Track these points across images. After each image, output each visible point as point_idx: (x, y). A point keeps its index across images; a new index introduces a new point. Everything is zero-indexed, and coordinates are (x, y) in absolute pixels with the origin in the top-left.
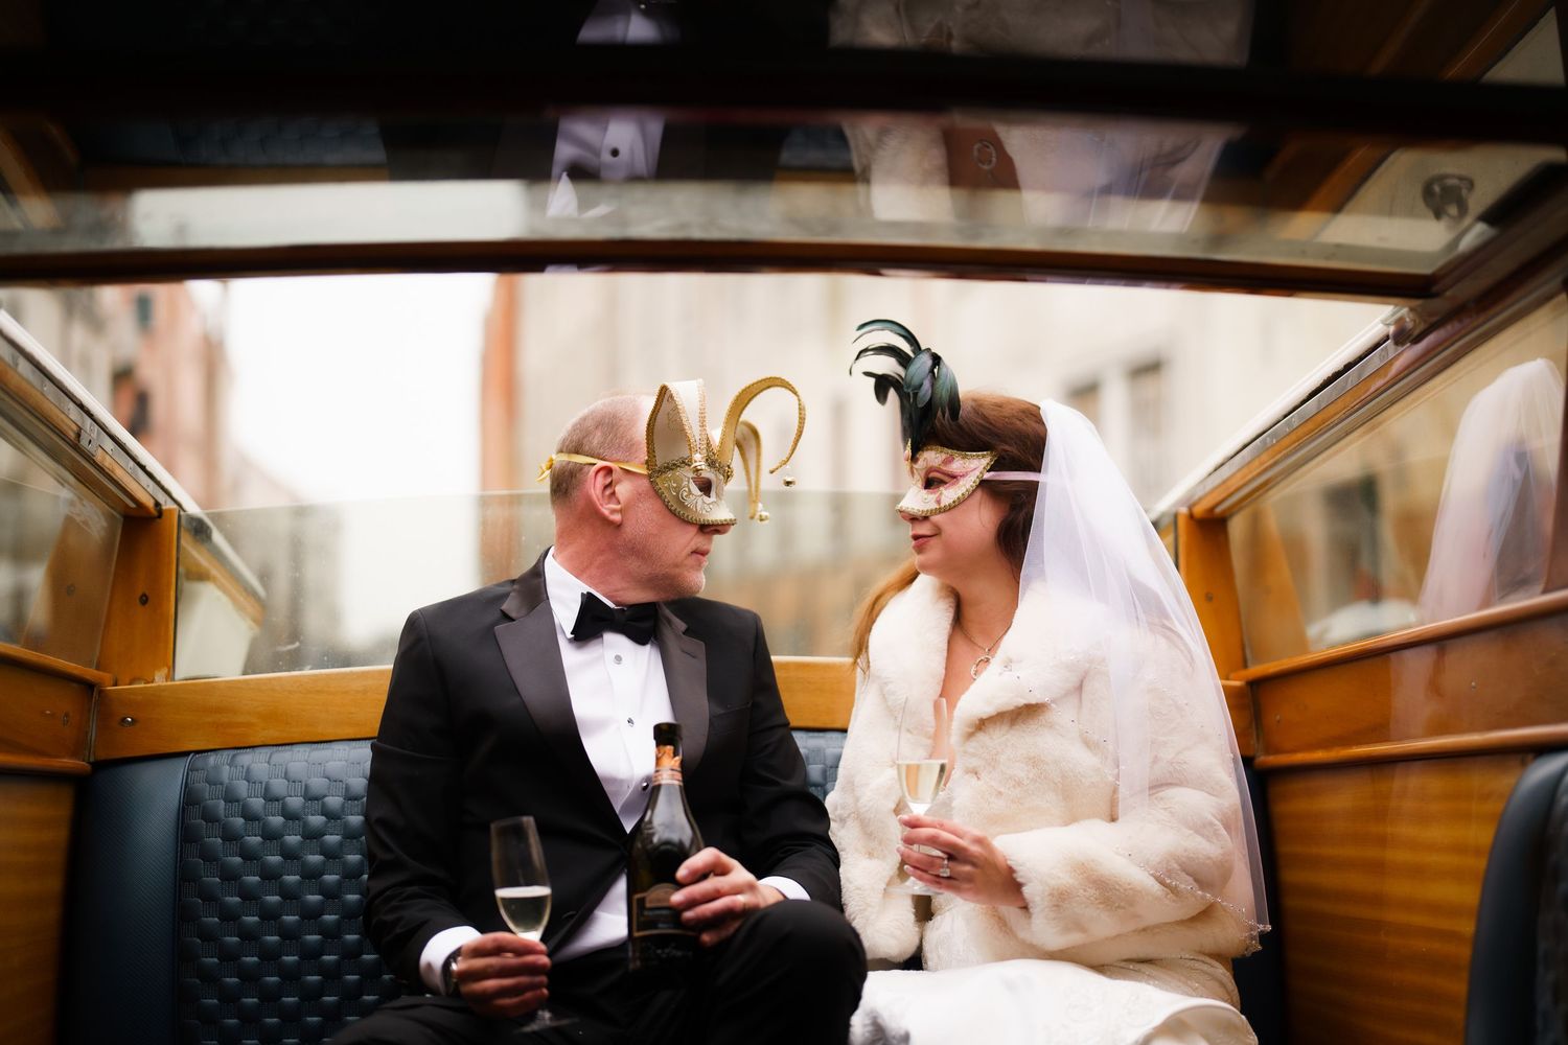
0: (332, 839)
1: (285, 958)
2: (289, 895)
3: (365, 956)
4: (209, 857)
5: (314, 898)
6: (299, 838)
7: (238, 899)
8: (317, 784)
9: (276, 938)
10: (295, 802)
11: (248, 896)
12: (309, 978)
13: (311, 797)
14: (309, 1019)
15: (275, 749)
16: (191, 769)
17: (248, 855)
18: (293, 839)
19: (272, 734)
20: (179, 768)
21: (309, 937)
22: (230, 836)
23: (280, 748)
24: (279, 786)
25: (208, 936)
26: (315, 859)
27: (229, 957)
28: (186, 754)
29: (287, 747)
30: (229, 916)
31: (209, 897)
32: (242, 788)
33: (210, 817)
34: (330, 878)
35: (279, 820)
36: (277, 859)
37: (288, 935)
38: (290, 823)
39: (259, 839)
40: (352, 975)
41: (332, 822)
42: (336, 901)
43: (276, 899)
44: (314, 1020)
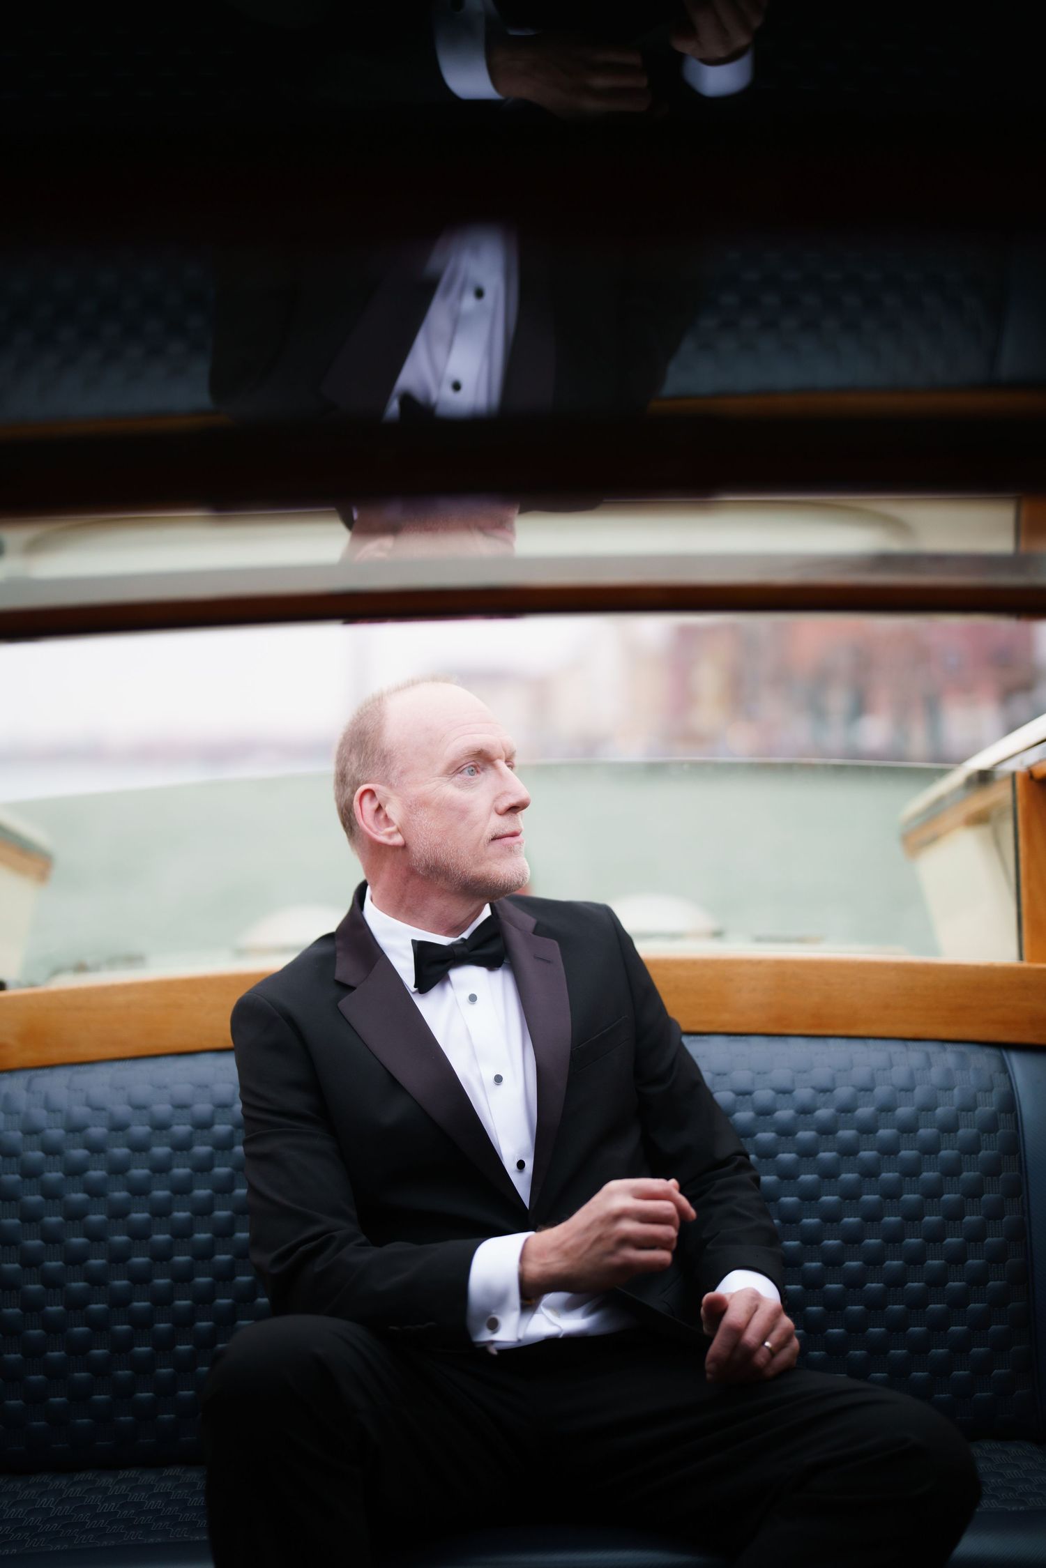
0: (96, 1174)
1: (49, 1308)
2: (52, 1238)
3: (136, 1304)
5: (78, 1241)
6: (60, 1175)
8: (80, 1112)
9: (38, 1287)
10: (56, 1134)
12: (76, 1329)
13: (75, 1129)
14: (76, 1375)
15: (33, 1073)
18: (54, 1176)
19: (30, 1056)
21: (74, 1285)
23: (40, 1072)
24: (40, 1116)
26: (79, 1197)
29: (47, 1071)
34: (96, 1218)
35: (38, 1155)
36: (37, 1198)
37: (52, 1283)
38: (51, 1158)
39: (17, 1177)
40: (122, 1324)
41: (96, 1155)
42: (102, 1243)
43: (38, 1242)
44: (81, 1375)
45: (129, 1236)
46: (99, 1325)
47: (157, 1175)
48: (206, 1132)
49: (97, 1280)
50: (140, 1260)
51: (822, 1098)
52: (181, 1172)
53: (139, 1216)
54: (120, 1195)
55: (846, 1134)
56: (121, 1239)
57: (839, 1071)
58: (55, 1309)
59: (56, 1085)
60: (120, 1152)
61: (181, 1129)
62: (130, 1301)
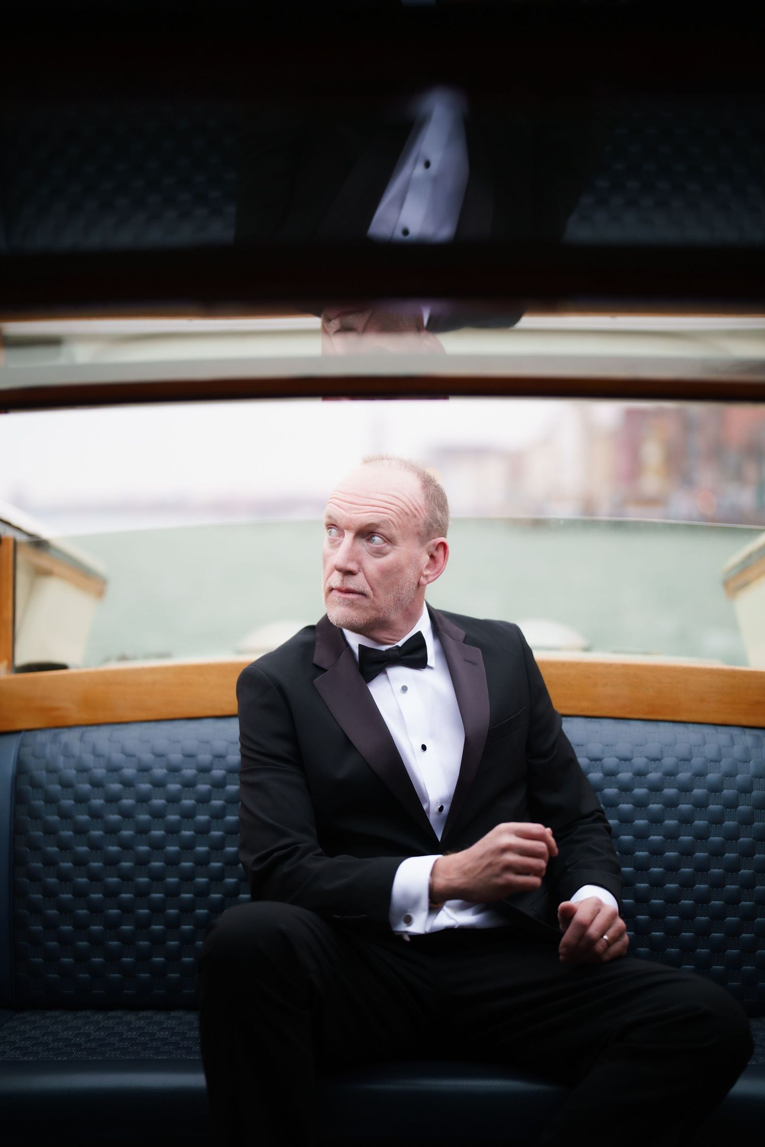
0: (128, 802)
1: (92, 895)
2: (95, 846)
3: (153, 895)
4: (35, 815)
5: (114, 849)
6: (102, 801)
7: (56, 849)
8: (117, 758)
9: (85, 880)
10: (100, 772)
11: (64, 847)
12: (111, 911)
13: (113, 769)
14: (111, 943)
15: (85, 729)
16: (22, 745)
17: (65, 815)
18: (98, 802)
19: (83, 716)
20: (12, 744)
21: (110, 880)
22: (51, 800)
23: (90, 728)
24: (89, 760)
25: (34, 878)
26: (115, 817)
27: (50, 893)
28: (17, 732)
29: (95, 728)
30: (50, 862)
31: (35, 847)
32: (61, 761)
33: (36, 785)
34: (127, 833)
35: (87, 787)
36: (85, 817)
37: (95, 877)
38: (96, 789)
39: (72, 802)
40: (143, 909)
41: (127, 788)
42: (131, 851)
43: (85, 849)
44: (114, 943)
45: (149, 846)
46: (127, 909)
47: (171, 804)
48: (206, 775)
49: (126, 877)
50: (157, 864)
51: (653, 765)
52: (188, 802)
53: (157, 833)
54: (144, 817)
55: (670, 792)
56: (144, 848)
57: (666, 746)
58: (96, 896)
59: (101, 737)
60: (145, 787)
61: (189, 772)
62: (149, 893)
